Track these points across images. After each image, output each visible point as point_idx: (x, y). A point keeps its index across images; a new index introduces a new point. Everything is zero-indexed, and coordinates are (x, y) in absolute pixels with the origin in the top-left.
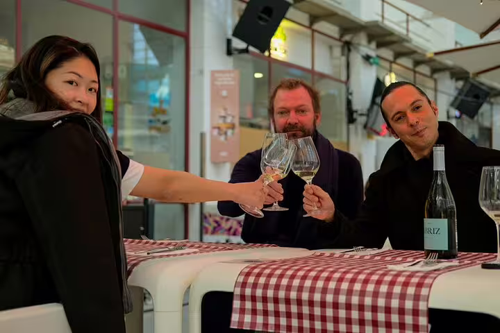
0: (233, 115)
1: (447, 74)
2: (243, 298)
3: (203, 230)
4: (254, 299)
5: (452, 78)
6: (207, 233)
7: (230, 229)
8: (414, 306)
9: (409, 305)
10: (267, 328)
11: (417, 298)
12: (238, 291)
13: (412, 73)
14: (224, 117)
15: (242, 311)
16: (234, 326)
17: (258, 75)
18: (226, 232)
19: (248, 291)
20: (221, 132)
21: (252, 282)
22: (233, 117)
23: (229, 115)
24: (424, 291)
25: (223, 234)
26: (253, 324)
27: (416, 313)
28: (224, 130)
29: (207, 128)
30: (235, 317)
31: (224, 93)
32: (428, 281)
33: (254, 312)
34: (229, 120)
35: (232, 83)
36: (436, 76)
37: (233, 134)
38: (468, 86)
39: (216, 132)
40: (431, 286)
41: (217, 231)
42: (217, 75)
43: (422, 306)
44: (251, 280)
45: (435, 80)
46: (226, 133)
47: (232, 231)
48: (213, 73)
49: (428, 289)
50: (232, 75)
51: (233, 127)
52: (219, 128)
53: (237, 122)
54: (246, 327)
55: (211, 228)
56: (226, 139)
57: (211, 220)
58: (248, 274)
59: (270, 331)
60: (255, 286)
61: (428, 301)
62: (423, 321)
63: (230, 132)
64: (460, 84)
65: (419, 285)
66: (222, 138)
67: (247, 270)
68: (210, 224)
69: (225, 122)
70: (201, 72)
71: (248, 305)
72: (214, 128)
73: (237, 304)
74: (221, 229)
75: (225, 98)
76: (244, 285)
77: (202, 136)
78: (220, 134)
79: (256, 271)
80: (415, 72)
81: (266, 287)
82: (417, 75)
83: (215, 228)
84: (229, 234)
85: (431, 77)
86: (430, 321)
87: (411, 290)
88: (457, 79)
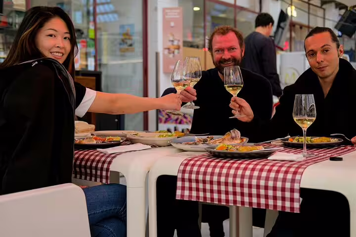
0: (179, 39)
1: (333, 5)
2: (183, 180)
3: (158, 120)
4: (190, 180)
5: (336, 8)
6: (161, 122)
7: (177, 120)
8: (291, 186)
9: (288, 185)
10: (199, 199)
11: (293, 181)
12: (180, 176)
13: (307, 5)
14: (172, 41)
15: (183, 188)
16: (178, 198)
17: (196, 9)
18: (174, 122)
19: (187, 176)
20: (170, 52)
21: (189, 169)
22: (179, 41)
23: (176, 39)
24: (298, 177)
25: (172, 123)
26: (190, 196)
27: (292, 190)
28: (173, 50)
29: (160, 49)
30: (179, 192)
31: (172, 24)
32: (300, 170)
33: (190, 189)
34: (176, 43)
35: (178, 17)
36: (324, 7)
37: (178, 53)
38: (348, 13)
39: (166, 52)
40: (302, 174)
41: (168, 121)
42: (167, 11)
43: (297, 186)
44: (188, 168)
45: (324, 10)
46: (173, 53)
47: (179, 121)
48: (164, 10)
49: (300, 176)
50: (178, 11)
51: (178, 48)
52: (169, 49)
53: (181, 44)
54: (186, 199)
55: (164, 119)
56: (174, 56)
57: (164, 113)
58: (186, 165)
59: (200, 201)
60: (191, 172)
61: (300, 183)
62: (297, 195)
63: (176, 51)
64: (343, 11)
65: (295, 173)
66: (171, 56)
67: (186, 162)
68: (163, 116)
69: (173, 45)
70: (156, 9)
71: (187, 184)
72: (166, 49)
73: (179, 184)
74: (171, 119)
75: (172, 27)
76: (184, 172)
77: (157, 54)
78: (170, 53)
79: (192, 162)
80: (309, 4)
81: (198, 173)
82: (311, 7)
83: (166, 119)
84: (176, 123)
85: (321, 7)
86: (301, 196)
87: (290, 176)
88: (340, 9)
